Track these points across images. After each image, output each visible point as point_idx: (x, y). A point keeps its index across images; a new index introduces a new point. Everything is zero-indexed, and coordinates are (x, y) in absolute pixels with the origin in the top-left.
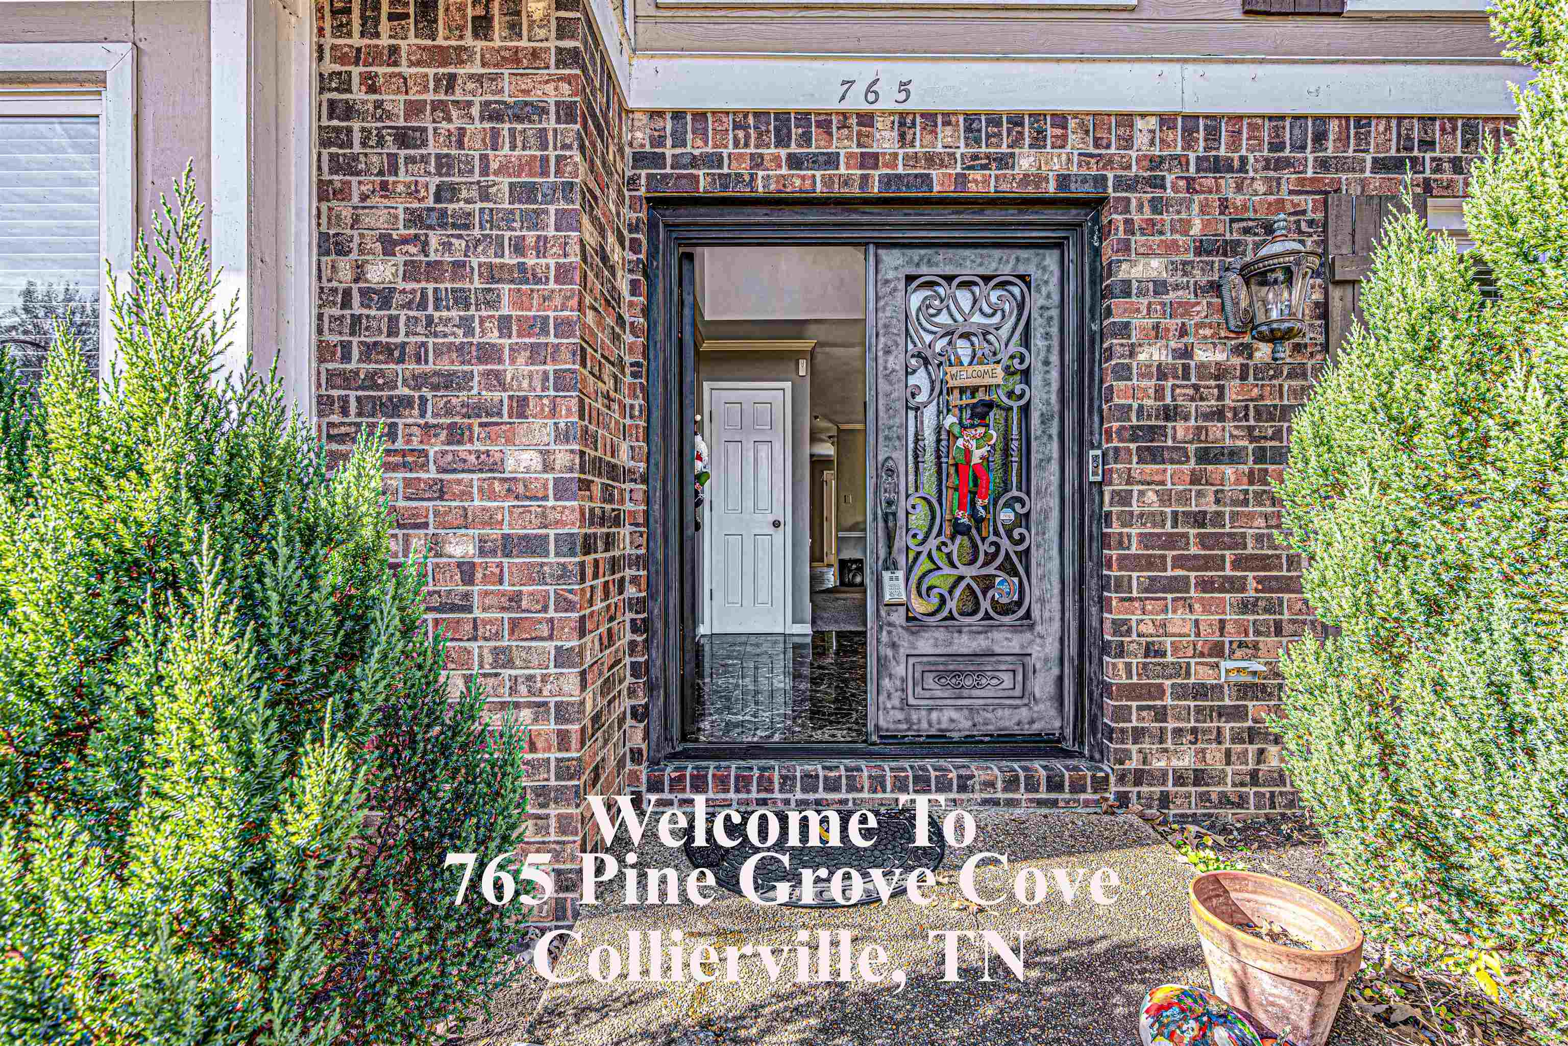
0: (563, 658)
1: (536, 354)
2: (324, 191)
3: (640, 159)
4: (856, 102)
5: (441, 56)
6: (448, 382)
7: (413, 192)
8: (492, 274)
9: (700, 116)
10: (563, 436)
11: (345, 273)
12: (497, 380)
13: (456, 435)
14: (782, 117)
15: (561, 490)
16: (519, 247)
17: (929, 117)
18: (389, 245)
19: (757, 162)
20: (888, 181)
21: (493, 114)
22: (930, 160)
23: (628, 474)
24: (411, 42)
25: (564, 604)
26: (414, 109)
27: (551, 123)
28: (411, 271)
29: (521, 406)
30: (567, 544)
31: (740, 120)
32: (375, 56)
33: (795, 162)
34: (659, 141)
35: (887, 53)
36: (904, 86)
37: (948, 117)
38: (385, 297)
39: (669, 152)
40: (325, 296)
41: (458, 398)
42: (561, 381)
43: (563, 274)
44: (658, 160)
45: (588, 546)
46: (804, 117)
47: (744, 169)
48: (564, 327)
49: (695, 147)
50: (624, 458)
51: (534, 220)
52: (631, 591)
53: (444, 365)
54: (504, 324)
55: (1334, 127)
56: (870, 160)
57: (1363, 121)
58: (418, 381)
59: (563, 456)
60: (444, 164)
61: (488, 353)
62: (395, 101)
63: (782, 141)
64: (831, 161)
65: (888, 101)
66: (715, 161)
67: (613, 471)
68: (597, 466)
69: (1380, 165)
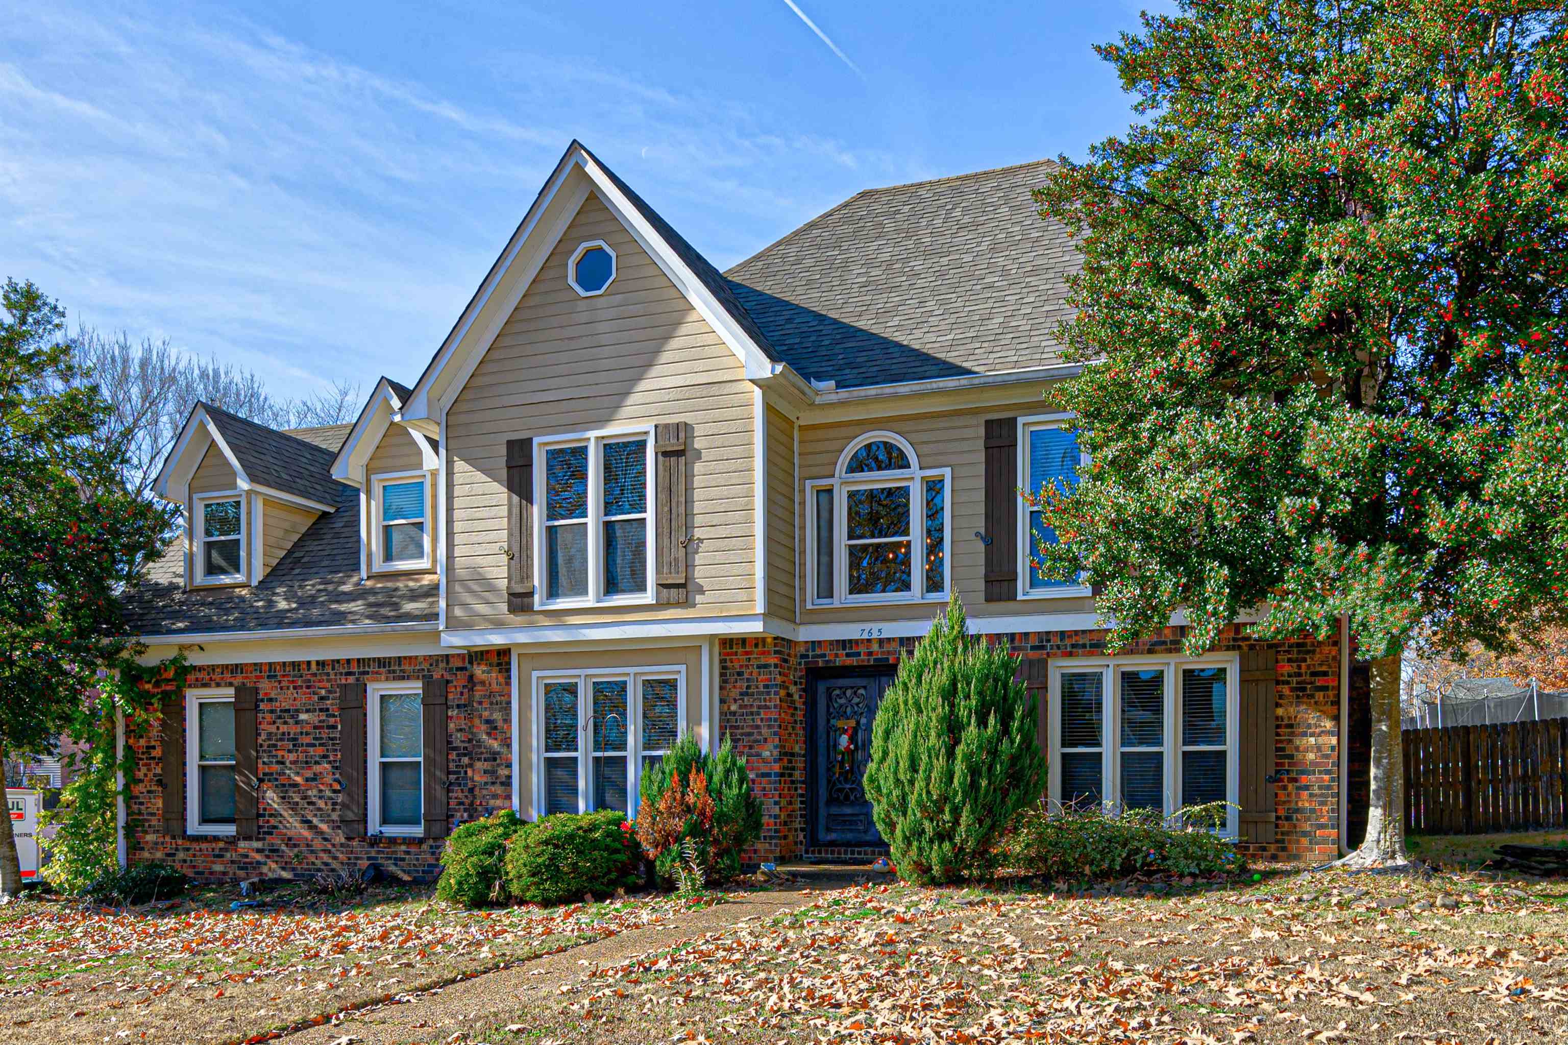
0: (776, 803)
1: (769, 727)
2: (721, 688)
3: (802, 656)
4: (865, 636)
5: (747, 653)
6: (749, 734)
7: (741, 687)
8: (759, 707)
9: (819, 642)
10: (775, 747)
11: (726, 708)
12: (760, 733)
13: (751, 747)
14: (844, 641)
15: (775, 761)
16: (765, 700)
17: (889, 639)
18: (735, 701)
19: (837, 655)
20: (875, 660)
21: (759, 667)
22: (889, 653)
23: (799, 755)
24: (740, 650)
25: (776, 790)
26: (741, 666)
27: (772, 669)
28: (741, 707)
29: (766, 740)
30: (776, 775)
31: (831, 643)
32: (732, 654)
33: (848, 655)
34: (807, 651)
35: (875, 620)
36: (880, 631)
37: (894, 639)
38: (734, 714)
39: (810, 653)
40: (721, 713)
41: (752, 738)
42: (775, 734)
43: (775, 706)
44: (807, 656)
45: (782, 775)
46: (850, 641)
47: (832, 658)
48: (775, 720)
49: (818, 652)
50: (797, 749)
51: (768, 693)
52: (800, 791)
53: (748, 730)
54: (762, 719)
55: (1017, 637)
56: (870, 654)
57: (1027, 634)
58: (742, 734)
59: (776, 753)
60: (748, 680)
61: (758, 727)
62: (736, 665)
63: (844, 649)
64: (859, 654)
65: (875, 635)
66: (824, 656)
67: (793, 755)
68: (786, 754)
69: (1033, 648)
